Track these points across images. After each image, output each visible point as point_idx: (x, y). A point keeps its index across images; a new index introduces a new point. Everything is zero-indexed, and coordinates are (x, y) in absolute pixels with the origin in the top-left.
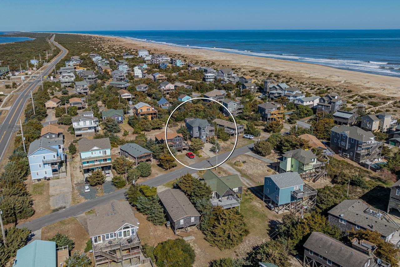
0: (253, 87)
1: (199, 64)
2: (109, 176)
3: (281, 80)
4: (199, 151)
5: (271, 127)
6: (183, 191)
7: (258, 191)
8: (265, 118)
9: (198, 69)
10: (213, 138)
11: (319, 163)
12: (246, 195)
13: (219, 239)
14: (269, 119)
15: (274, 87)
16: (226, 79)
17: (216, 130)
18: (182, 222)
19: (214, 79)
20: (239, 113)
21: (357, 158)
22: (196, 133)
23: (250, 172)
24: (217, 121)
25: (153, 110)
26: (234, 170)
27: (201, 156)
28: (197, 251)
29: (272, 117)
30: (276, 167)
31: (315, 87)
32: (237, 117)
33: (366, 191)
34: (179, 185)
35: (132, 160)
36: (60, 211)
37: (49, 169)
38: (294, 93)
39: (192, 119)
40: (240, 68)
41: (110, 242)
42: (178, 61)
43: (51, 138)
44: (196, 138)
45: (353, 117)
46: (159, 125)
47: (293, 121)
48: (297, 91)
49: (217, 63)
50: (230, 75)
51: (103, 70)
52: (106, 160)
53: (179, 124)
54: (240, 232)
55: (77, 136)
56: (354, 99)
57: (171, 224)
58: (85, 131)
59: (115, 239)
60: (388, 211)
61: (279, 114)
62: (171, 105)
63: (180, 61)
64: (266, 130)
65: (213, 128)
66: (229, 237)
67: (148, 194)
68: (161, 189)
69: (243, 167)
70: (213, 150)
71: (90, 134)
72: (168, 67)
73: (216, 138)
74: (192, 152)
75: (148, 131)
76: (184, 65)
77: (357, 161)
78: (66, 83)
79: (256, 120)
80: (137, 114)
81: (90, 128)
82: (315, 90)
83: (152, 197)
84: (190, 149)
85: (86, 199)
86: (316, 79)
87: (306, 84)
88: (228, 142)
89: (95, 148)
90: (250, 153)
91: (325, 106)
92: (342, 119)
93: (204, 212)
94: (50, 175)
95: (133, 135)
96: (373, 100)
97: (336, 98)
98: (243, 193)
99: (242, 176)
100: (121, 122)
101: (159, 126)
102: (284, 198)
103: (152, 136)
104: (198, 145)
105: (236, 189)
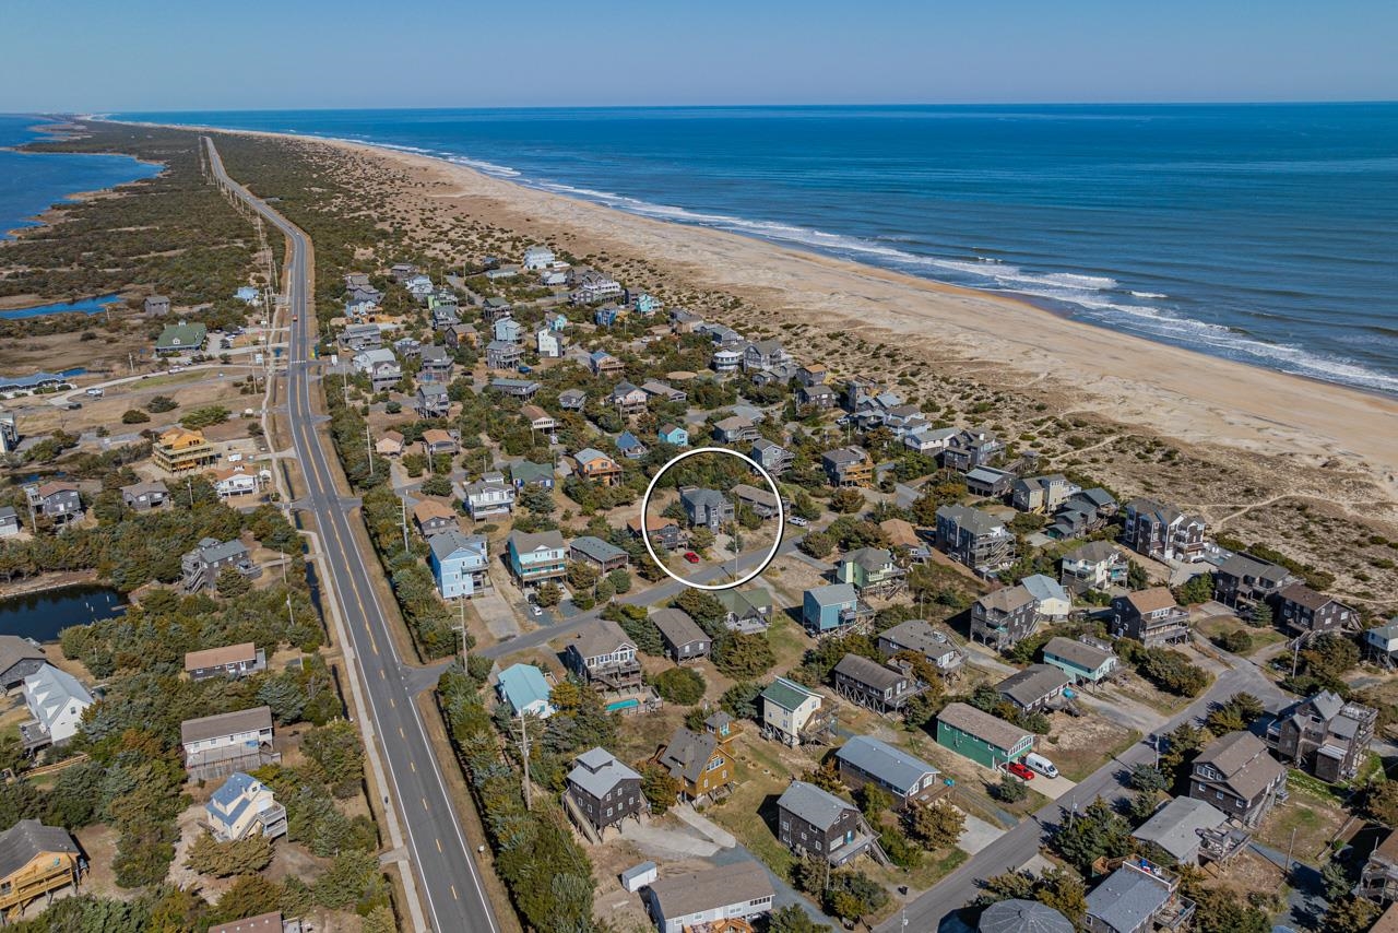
0: (825, 396)
1: (699, 302)
2: (567, 594)
3: (902, 367)
4: (706, 550)
5: (841, 502)
6: (686, 611)
7: (796, 614)
8: (835, 480)
9: (698, 329)
10: (731, 526)
11: (897, 569)
12: (779, 618)
13: (735, 668)
14: (844, 483)
16: (767, 368)
17: (737, 510)
18: (687, 648)
19: (739, 364)
20: (786, 469)
21: (970, 561)
22: (700, 517)
23: (790, 585)
24: (740, 489)
25: (613, 466)
26: (765, 582)
27: (710, 559)
28: (708, 682)
29: (848, 478)
30: (832, 577)
31: (972, 392)
32: (779, 477)
33: (959, 612)
34: (680, 602)
35: (595, 567)
36: (510, 641)
37: (469, 580)
38: (907, 420)
39: (693, 489)
40: (804, 325)
41: (606, 666)
42: (642, 298)
43: (438, 526)
44: (700, 525)
45: (1002, 480)
46: (627, 497)
47: (888, 487)
48: (913, 416)
49: (746, 303)
50: (775, 357)
51: (459, 337)
52: (556, 567)
53: (664, 493)
54: (764, 661)
55: (478, 520)
56: (1043, 428)
57: (672, 653)
58: (492, 512)
59: (612, 662)
60: (972, 637)
61: (863, 472)
62: (646, 451)
63: (649, 298)
64: (832, 508)
65: (732, 507)
66: (748, 666)
67: (636, 615)
68: (652, 611)
69: (781, 577)
70: (730, 548)
71: (501, 517)
72: (618, 320)
73: (736, 525)
74: (694, 552)
75: (609, 509)
76: (659, 310)
77: (971, 566)
78: (385, 379)
79: (818, 485)
80: (582, 475)
81: (500, 506)
82: (971, 400)
83: (643, 618)
84: (691, 547)
85: (541, 624)
86: (983, 364)
87: (954, 383)
88: (760, 532)
89: (542, 547)
90: (796, 553)
91: (959, 454)
93: (717, 636)
94: (470, 591)
95: (580, 518)
96: (1081, 434)
97: (982, 437)
98: (774, 616)
99: (776, 592)
100: (550, 489)
101: (628, 500)
102: (827, 620)
103: (618, 519)
104: (705, 539)
105: (762, 609)
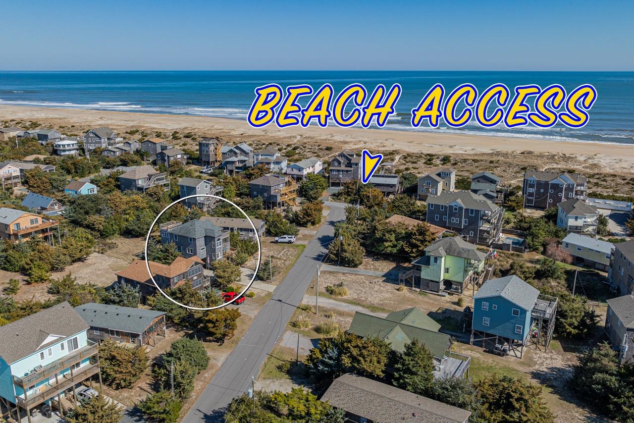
0: (179, 156)
8: (270, 203)
9: (22, 134)
15: (231, 151)
16: (109, 147)
19: (77, 149)
22: (201, 251)
27: (253, 294)
29: (282, 199)
38: (274, 157)
48: (277, 155)
50: (112, 139)
61: (291, 192)
62: (63, 207)
64: (296, 224)
89: (50, 339)
91: (343, 171)
92: (385, 187)
